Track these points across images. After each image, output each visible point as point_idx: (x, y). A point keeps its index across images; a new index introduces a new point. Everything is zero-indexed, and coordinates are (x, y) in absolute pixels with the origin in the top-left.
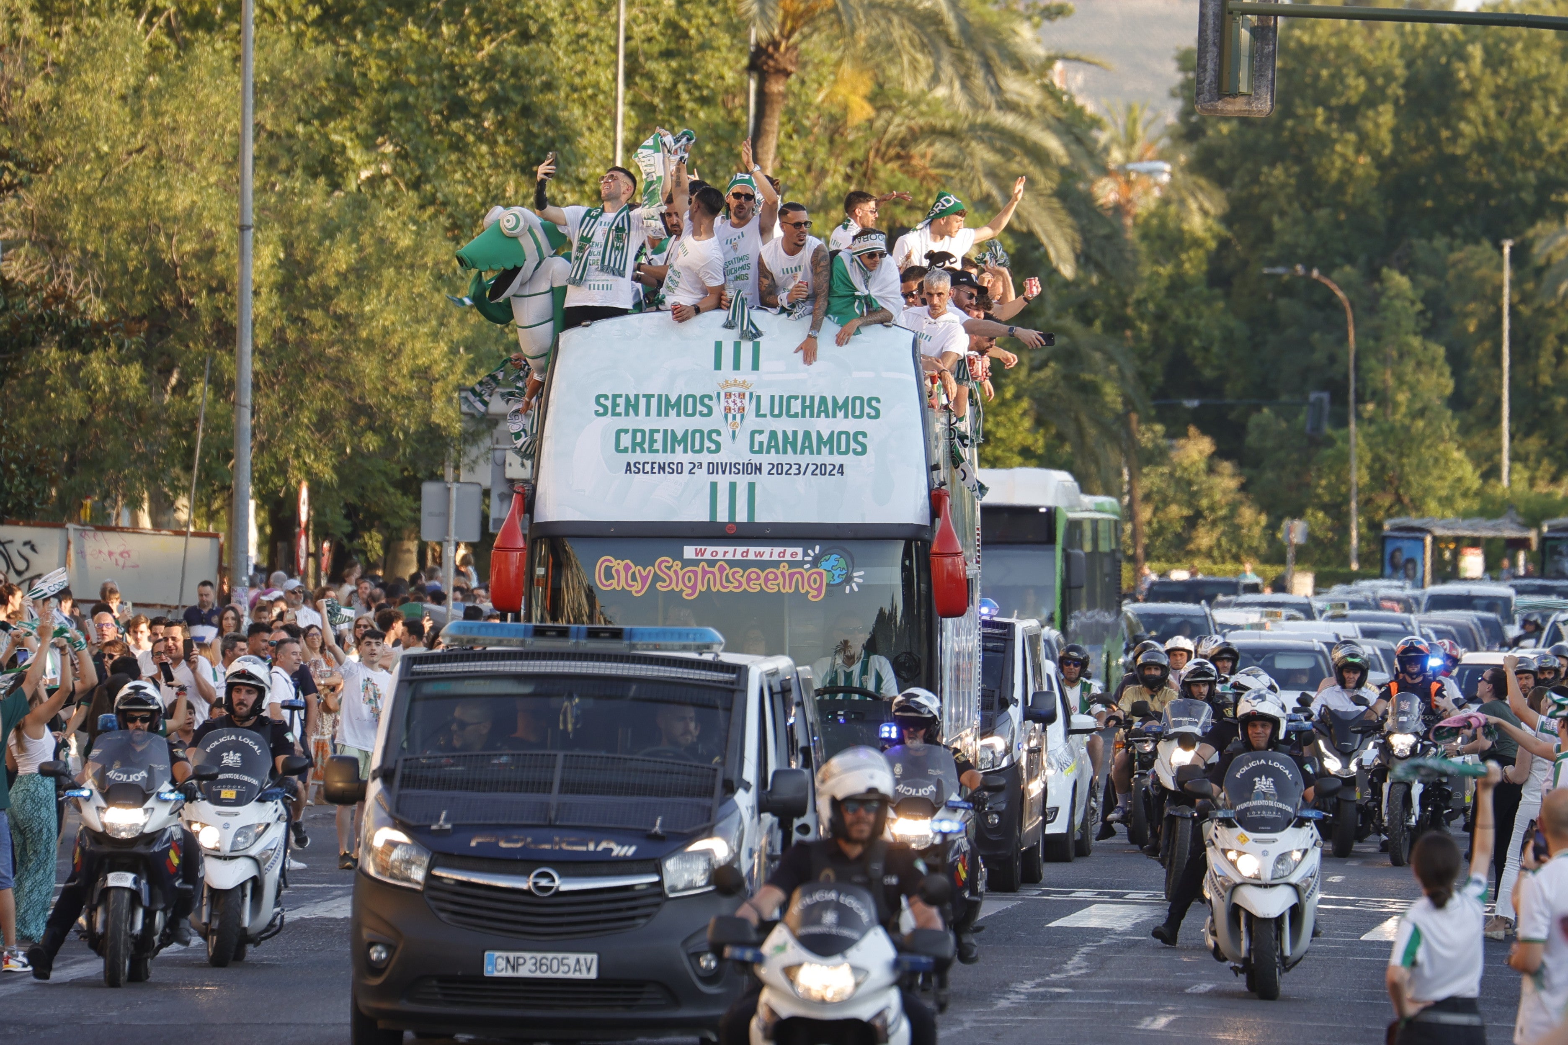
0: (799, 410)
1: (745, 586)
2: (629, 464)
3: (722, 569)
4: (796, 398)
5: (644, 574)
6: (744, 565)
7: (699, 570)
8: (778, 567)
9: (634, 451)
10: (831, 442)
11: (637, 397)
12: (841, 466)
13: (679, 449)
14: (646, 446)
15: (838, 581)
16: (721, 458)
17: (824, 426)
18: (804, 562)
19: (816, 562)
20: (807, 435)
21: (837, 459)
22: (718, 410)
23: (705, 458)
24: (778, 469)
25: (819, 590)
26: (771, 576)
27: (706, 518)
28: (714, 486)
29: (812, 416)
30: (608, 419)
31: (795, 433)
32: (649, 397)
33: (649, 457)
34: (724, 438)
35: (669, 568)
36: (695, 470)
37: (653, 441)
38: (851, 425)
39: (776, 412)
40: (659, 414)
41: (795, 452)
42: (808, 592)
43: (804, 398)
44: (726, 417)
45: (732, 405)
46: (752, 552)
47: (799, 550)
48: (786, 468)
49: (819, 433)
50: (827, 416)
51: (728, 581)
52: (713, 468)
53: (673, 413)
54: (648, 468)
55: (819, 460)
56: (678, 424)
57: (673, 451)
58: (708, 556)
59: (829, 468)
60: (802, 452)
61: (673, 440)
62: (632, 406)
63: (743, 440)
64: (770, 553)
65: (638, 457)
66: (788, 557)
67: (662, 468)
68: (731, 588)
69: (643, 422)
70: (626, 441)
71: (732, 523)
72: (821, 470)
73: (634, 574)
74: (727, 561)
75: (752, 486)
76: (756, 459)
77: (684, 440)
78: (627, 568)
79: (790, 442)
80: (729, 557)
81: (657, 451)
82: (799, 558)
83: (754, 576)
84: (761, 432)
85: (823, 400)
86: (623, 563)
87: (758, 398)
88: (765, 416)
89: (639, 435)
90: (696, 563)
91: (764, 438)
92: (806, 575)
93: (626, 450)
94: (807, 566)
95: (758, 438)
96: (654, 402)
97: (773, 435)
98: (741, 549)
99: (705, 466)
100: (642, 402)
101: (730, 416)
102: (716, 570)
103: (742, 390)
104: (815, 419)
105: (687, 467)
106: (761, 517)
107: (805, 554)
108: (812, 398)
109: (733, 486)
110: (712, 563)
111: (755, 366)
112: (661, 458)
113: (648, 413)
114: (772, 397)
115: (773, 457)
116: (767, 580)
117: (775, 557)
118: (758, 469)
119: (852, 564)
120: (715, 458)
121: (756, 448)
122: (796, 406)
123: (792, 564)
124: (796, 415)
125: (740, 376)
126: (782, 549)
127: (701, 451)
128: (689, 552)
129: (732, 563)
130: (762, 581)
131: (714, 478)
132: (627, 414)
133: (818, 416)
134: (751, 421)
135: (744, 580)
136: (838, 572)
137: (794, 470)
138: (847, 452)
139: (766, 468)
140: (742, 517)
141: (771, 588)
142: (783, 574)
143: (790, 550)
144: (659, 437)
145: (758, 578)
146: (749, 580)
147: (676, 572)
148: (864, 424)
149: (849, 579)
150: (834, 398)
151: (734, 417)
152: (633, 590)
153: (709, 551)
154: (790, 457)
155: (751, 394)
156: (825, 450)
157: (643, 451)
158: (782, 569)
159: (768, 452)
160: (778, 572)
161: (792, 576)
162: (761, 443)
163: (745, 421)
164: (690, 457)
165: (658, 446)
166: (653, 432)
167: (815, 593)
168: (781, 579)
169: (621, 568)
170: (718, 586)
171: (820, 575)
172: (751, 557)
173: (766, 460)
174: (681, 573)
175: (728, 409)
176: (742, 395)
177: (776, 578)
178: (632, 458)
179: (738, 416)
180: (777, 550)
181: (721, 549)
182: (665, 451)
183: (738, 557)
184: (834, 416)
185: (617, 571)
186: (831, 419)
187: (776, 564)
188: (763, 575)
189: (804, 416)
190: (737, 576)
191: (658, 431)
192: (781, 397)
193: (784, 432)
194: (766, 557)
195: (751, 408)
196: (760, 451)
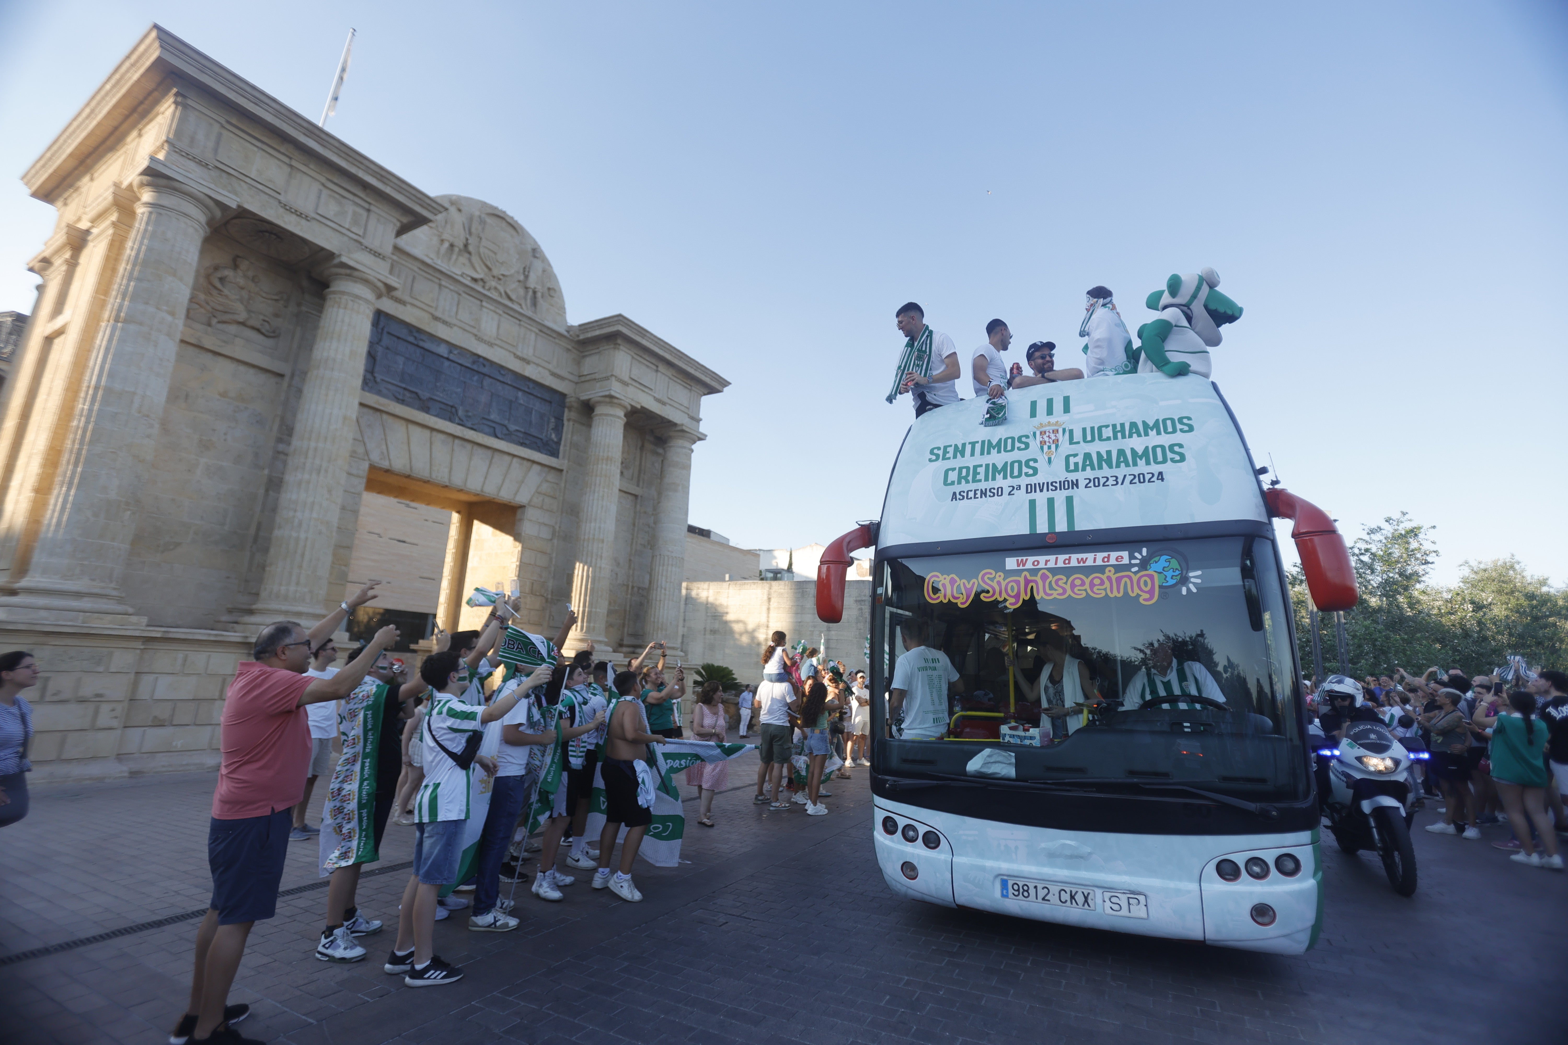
0: (1111, 435)
1: (1069, 592)
2: (955, 494)
3: (1044, 578)
4: (1107, 426)
5: (969, 586)
6: (1068, 571)
7: (1022, 580)
8: (1103, 573)
9: (959, 483)
10: (1147, 455)
11: (964, 445)
12: (1160, 473)
13: (999, 477)
14: (970, 478)
15: (1171, 582)
16: (1040, 479)
17: (1138, 443)
18: (1130, 566)
19: (1144, 564)
20: (1121, 452)
21: (1155, 468)
22: (1034, 445)
23: (1024, 481)
24: (1095, 482)
25: (1151, 592)
26: (1097, 581)
27: (1026, 531)
28: (1032, 503)
29: (1124, 437)
30: (940, 462)
31: (1109, 453)
32: (973, 444)
33: (972, 486)
34: (1042, 465)
35: (992, 579)
36: (1015, 491)
37: (976, 473)
38: (1165, 440)
39: (1089, 438)
40: (982, 453)
41: (1110, 467)
42: (1138, 596)
43: (1114, 426)
44: (1042, 448)
45: (1047, 439)
46: (1075, 559)
47: (1125, 554)
48: (1102, 481)
49: (1132, 450)
50: (1139, 435)
51: (1051, 588)
52: (1030, 489)
53: (994, 452)
54: (971, 494)
55: (1136, 471)
56: (998, 459)
57: (994, 479)
58: (1029, 565)
59: (1148, 477)
60: (1118, 466)
61: (993, 471)
62: (959, 451)
63: (1059, 464)
64: (1093, 558)
65: (964, 487)
66: (1113, 561)
67: (984, 493)
68: (1055, 595)
69: (968, 461)
70: (953, 476)
71: (1052, 533)
72: (1140, 478)
73: (959, 586)
74: (1048, 569)
75: (1069, 500)
76: (1072, 477)
77: (1005, 470)
78: (952, 582)
79: (1105, 460)
80: (1051, 565)
81: (980, 481)
82: (1126, 561)
83: (1078, 582)
84: (1075, 455)
85: (1133, 425)
86: (948, 578)
87: (1071, 432)
88: (1078, 443)
89: (964, 471)
90: (1017, 572)
91: (1079, 459)
92: (1135, 578)
93: (953, 483)
94: (1135, 569)
95: (1072, 460)
96: (978, 447)
97: (1087, 456)
98: (1062, 558)
99: (1023, 488)
100: (968, 448)
101: (1046, 447)
102: (1038, 578)
103: (1055, 428)
104: (1127, 440)
105: (1006, 490)
106: (1081, 525)
107: (1132, 557)
108: (1122, 425)
109: (1051, 502)
110: (1034, 572)
111: (1067, 409)
112: (983, 485)
113: (972, 454)
114: (1084, 430)
115: (1089, 473)
116: (1092, 585)
117: (1099, 562)
118: (1075, 484)
119: (1186, 565)
120: (1033, 480)
121: (1072, 467)
122: (1108, 432)
123: (1118, 568)
124: (1108, 439)
125: (1052, 419)
126: (1106, 554)
127: (1020, 475)
128: (1011, 563)
129: (1054, 571)
130: (1087, 586)
131: (1032, 496)
132: (955, 457)
133: (1130, 436)
134: (1065, 448)
135: (1068, 587)
136: (1169, 574)
137: (1111, 481)
138: (1165, 461)
139: (1082, 483)
140: (1061, 526)
141: (1099, 593)
142: (1109, 578)
143: (1114, 555)
144: (981, 470)
145: (1083, 584)
146: (1073, 586)
147: (999, 583)
148: (1178, 438)
149: (1184, 580)
150: (1144, 423)
151: (1049, 447)
152: (959, 602)
153: (1030, 561)
154: (1106, 471)
155: (1064, 430)
156: (1141, 463)
157: (967, 482)
158: (1107, 574)
159: (1084, 469)
160: (1104, 577)
161: (1119, 580)
162: (1076, 464)
163: (1059, 449)
164: (1010, 481)
165: (981, 476)
166: (975, 467)
167: (1147, 596)
168: (1107, 584)
169: (947, 582)
170: (1042, 594)
171: (1151, 577)
172: (1073, 563)
173: (1081, 476)
174: (1003, 584)
175: (1043, 443)
176: (1055, 432)
177: (1102, 583)
178: (957, 488)
179: (1053, 446)
180: (1100, 556)
181: (1042, 559)
182: (986, 479)
183: (1060, 564)
184: (1147, 434)
185: (944, 585)
186: (1143, 438)
187: (1101, 569)
188: (1087, 581)
189: (1115, 438)
190: (1060, 583)
191: (981, 466)
192: (1092, 429)
193: (1098, 453)
194: (1090, 562)
195: (1064, 440)
196: (1076, 469)
